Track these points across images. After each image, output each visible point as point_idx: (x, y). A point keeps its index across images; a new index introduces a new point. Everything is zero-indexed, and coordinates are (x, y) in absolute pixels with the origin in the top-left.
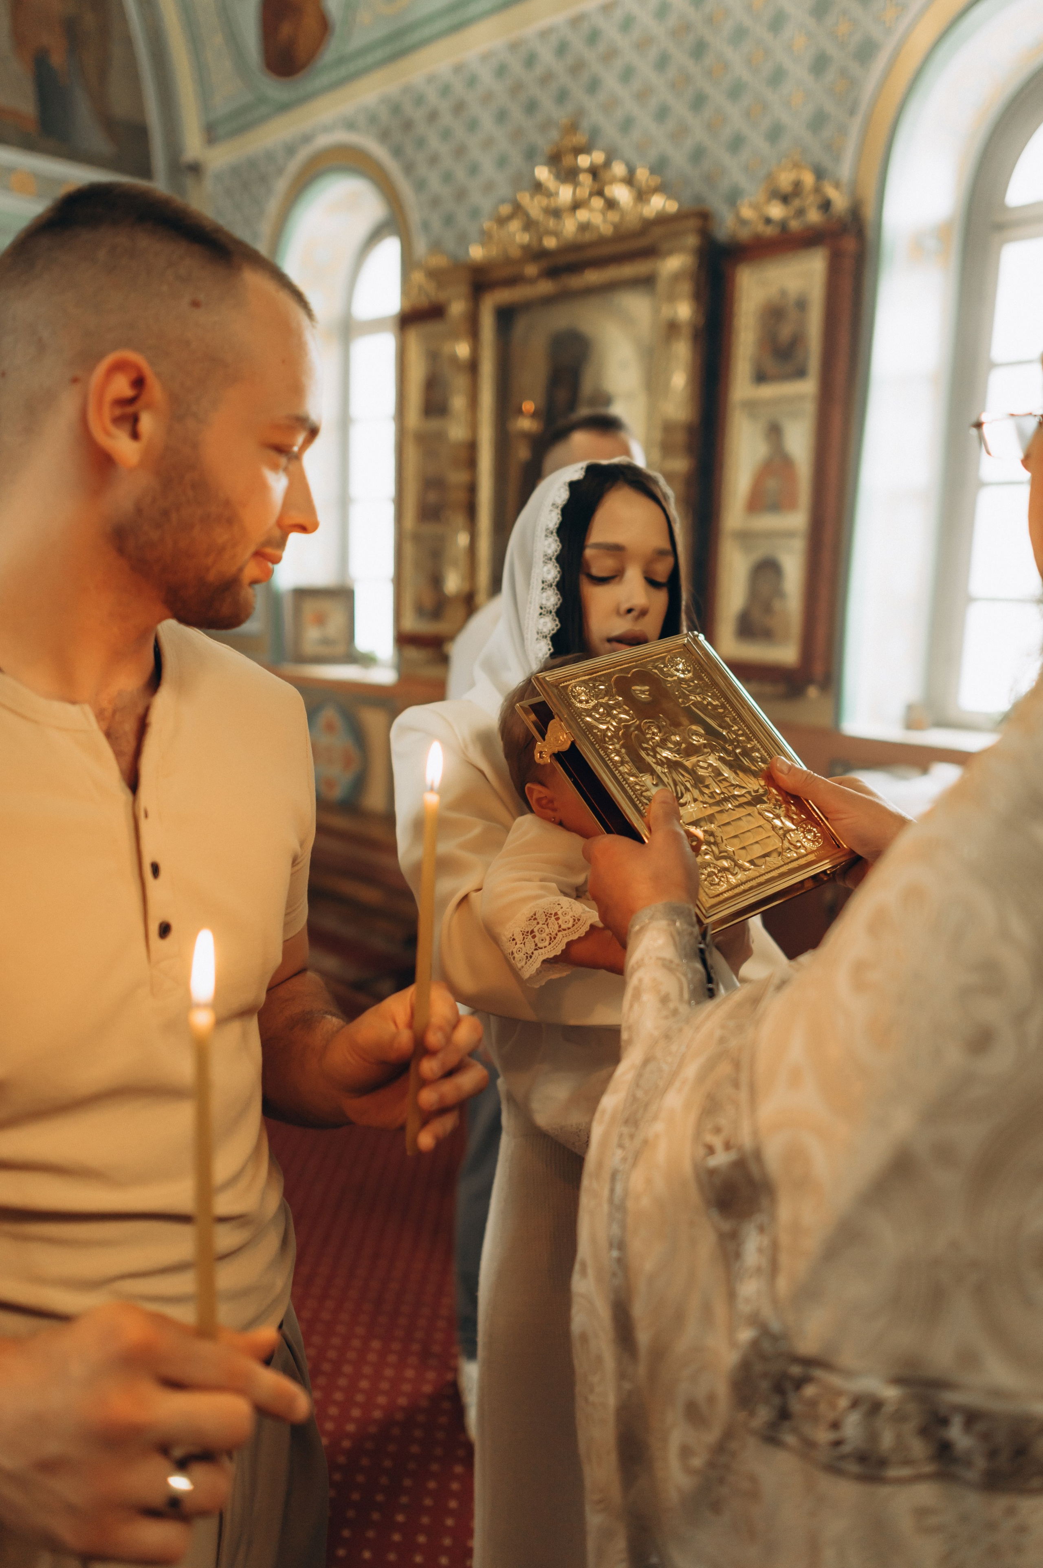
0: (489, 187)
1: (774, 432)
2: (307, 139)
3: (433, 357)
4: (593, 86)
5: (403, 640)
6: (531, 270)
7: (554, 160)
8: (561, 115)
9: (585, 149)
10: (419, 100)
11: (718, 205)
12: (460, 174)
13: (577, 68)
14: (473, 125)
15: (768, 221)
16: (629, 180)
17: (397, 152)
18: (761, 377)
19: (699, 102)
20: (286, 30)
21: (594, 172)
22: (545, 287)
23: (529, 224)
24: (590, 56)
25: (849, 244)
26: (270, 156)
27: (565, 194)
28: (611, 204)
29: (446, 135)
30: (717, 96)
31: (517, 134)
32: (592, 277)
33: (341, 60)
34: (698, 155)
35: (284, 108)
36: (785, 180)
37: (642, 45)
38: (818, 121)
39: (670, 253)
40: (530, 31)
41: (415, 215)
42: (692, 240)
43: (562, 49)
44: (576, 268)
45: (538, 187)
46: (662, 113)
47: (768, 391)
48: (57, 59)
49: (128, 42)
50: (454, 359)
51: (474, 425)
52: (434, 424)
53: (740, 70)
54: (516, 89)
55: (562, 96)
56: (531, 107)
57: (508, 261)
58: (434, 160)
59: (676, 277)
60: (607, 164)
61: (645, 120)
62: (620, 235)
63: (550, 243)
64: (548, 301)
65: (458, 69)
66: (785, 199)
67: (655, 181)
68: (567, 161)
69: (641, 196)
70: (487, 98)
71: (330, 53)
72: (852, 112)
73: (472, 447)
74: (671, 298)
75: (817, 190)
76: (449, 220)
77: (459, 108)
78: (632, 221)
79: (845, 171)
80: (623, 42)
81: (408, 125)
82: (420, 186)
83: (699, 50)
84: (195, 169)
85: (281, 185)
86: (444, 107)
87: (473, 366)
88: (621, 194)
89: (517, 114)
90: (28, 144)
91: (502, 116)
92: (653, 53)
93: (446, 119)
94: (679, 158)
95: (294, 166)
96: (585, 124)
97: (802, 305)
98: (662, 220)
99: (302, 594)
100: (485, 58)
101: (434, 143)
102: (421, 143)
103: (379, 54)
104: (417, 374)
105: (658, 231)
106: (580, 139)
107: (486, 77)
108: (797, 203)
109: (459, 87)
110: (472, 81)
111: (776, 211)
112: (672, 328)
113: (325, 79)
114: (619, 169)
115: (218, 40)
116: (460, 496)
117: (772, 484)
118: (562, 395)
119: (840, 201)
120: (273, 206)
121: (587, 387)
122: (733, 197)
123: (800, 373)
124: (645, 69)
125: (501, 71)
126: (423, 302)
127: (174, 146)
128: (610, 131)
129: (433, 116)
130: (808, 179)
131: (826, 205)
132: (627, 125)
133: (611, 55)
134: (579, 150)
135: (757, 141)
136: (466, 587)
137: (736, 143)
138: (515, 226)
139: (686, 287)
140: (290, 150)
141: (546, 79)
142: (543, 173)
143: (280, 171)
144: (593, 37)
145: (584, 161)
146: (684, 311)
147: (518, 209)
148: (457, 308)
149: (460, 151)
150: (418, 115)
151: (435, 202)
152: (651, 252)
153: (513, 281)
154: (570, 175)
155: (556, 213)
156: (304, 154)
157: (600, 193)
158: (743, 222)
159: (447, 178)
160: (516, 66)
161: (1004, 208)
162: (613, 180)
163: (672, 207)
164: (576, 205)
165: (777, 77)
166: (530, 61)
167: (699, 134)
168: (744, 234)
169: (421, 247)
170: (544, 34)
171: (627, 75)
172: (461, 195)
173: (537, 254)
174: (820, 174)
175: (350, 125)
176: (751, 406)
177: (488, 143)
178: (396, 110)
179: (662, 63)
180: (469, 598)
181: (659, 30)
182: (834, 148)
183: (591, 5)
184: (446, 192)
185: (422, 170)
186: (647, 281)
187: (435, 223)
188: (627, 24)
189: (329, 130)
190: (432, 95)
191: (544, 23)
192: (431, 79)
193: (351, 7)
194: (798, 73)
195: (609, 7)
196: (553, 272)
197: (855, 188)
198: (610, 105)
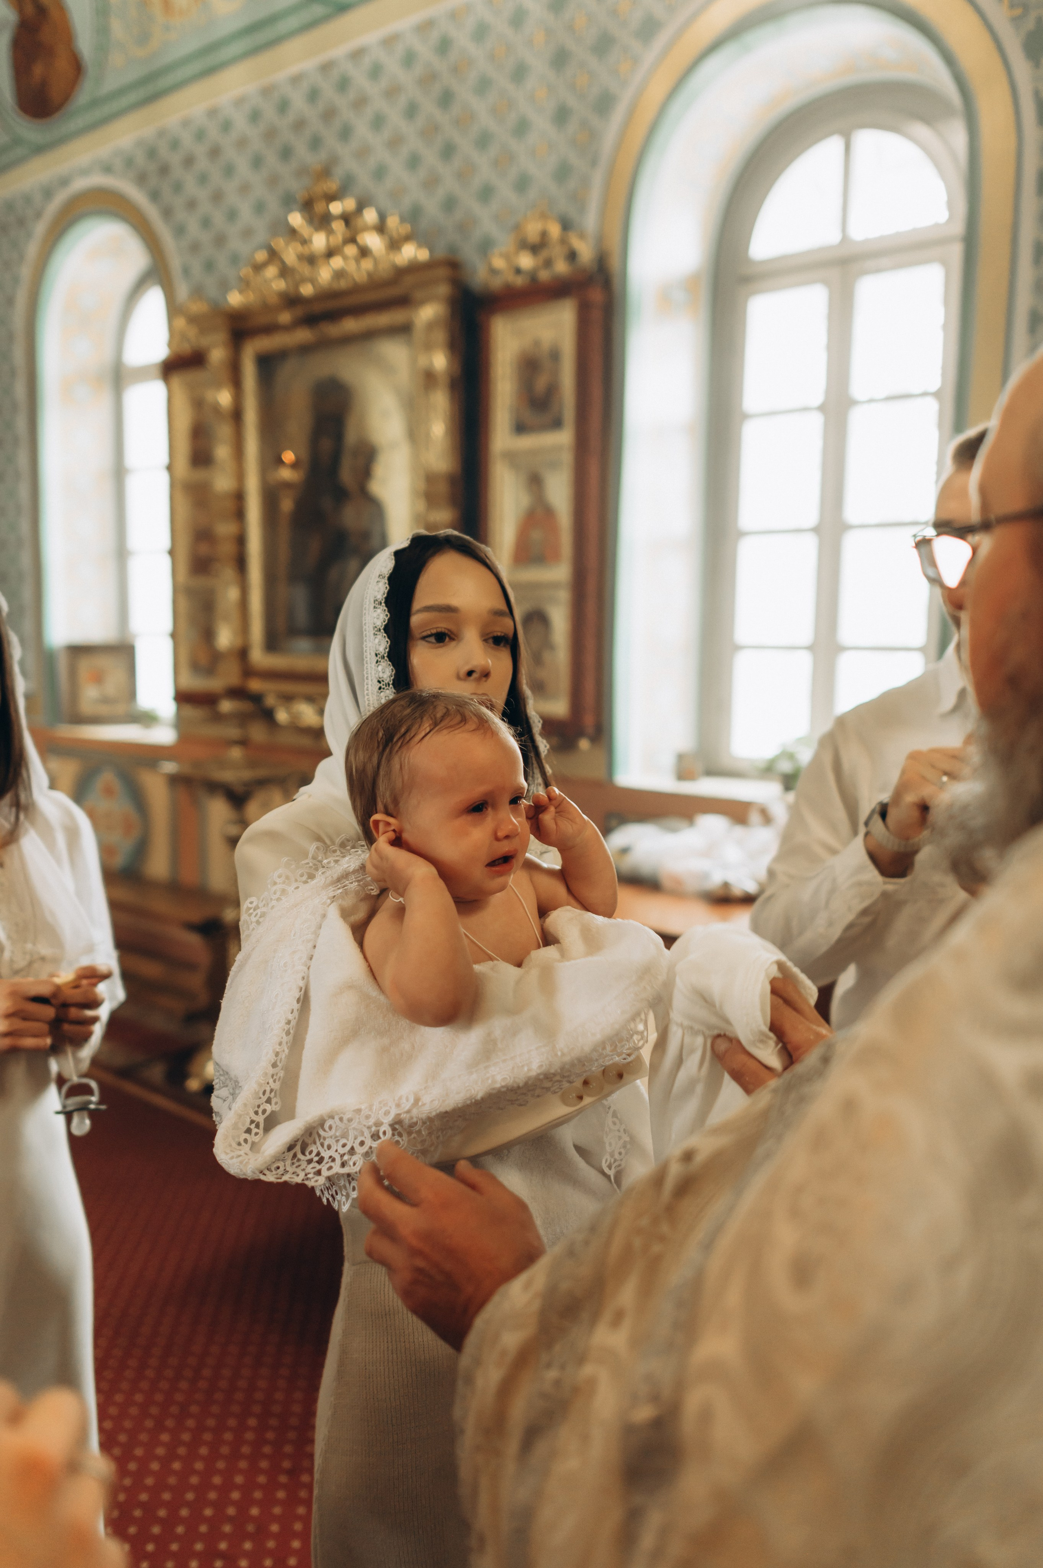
0: (247, 233)
1: (535, 482)
2: (64, 182)
3: (198, 404)
4: (346, 133)
5: (183, 697)
6: (285, 317)
7: (307, 206)
8: (314, 160)
9: (337, 196)
10: (175, 144)
11: (469, 254)
12: (219, 218)
13: (329, 115)
14: (229, 171)
15: (518, 271)
16: (381, 228)
17: (155, 196)
18: (520, 428)
19: (448, 151)
20: (38, 70)
21: (347, 219)
22: (303, 335)
23: (285, 272)
24: (341, 103)
25: (596, 295)
26: (28, 199)
27: (319, 241)
28: (364, 252)
29: (203, 179)
30: (465, 145)
31: (273, 181)
32: (350, 325)
33: (95, 103)
34: (450, 204)
35: (39, 149)
36: (532, 230)
37: (392, 92)
38: (563, 172)
39: (422, 302)
40: (281, 76)
41: (175, 262)
42: (443, 289)
43: (313, 95)
44: (334, 316)
45: (293, 232)
46: (414, 162)
47: (527, 442)
50: (216, 409)
51: (240, 475)
52: (201, 475)
53: (485, 120)
54: (270, 134)
55: (315, 143)
56: (286, 153)
57: (266, 307)
58: (192, 205)
59: (430, 326)
60: (360, 211)
61: (397, 168)
62: (375, 283)
63: (307, 290)
64: (305, 350)
65: (212, 113)
66: (535, 249)
67: (406, 229)
68: (319, 207)
69: (394, 245)
70: (242, 143)
71: (84, 95)
72: (594, 163)
73: (239, 497)
74: (428, 347)
75: (563, 241)
76: (209, 266)
77: (215, 152)
78: (384, 270)
79: (590, 221)
80: (373, 90)
81: (164, 170)
82: (180, 231)
83: (446, 99)
85: (40, 228)
86: (200, 151)
87: (237, 415)
88: (373, 241)
89: (272, 159)
91: (257, 162)
92: (402, 100)
93: (203, 163)
94: (432, 207)
95: (51, 209)
96: (339, 172)
97: (555, 355)
98: (414, 268)
99: (77, 651)
100: (239, 102)
101: (191, 187)
102: (178, 187)
103: (133, 97)
104: (184, 422)
105: (409, 280)
106: (332, 185)
107: (240, 123)
108: (544, 254)
109: (213, 132)
110: (227, 126)
111: (526, 261)
112: (429, 375)
113: (78, 122)
114: (370, 216)
116: (227, 549)
117: (536, 535)
118: (326, 444)
119: (586, 252)
120: (32, 249)
121: (351, 437)
122: (486, 246)
123: (557, 424)
124: (395, 117)
125: (255, 116)
126: (186, 348)
128: (364, 180)
129: (189, 161)
130: (555, 230)
131: (572, 256)
132: (380, 173)
133: (360, 103)
134: (332, 198)
135: (505, 191)
136: (238, 642)
137: (486, 193)
138: (271, 271)
139: (440, 336)
140: (48, 193)
141: (299, 125)
142: (296, 219)
143: (38, 215)
144: (343, 84)
145: (336, 208)
146: (440, 361)
147: (273, 255)
148: (218, 355)
149: (217, 197)
150: (175, 160)
151: (195, 247)
152: (404, 301)
153: (270, 329)
154: (323, 222)
155: (311, 260)
156: (61, 197)
157: (353, 240)
158: (494, 272)
159: (206, 223)
160: (269, 112)
161: (748, 261)
162: (366, 228)
163: (423, 255)
164: (330, 253)
165: (522, 128)
166: (283, 106)
167: (450, 184)
168: (496, 283)
169: (184, 295)
170: (296, 80)
171: (378, 122)
172: (220, 240)
173: (291, 300)
174: (566, 225)
175: (108, 169)
176: (512, 457)
177: (245, 189)
178: (152, 153)
179: (411, 111)
180: (243, 653)
181: (406, 78)
182: (579, 199)
183: (339, 52)
184: (205, 238)
185: (181, 215)
186: (404, 330)
187: (197, 268)
188: (376, 72)
189: (84, 172)
190: (187, 139)
191: (294, 69)
192: (186, 123)
193: (103, 48)
194: (542, 124)
195: (357, 55)
196: (311, 320)
197: (600, 239)
198: (363, 153)
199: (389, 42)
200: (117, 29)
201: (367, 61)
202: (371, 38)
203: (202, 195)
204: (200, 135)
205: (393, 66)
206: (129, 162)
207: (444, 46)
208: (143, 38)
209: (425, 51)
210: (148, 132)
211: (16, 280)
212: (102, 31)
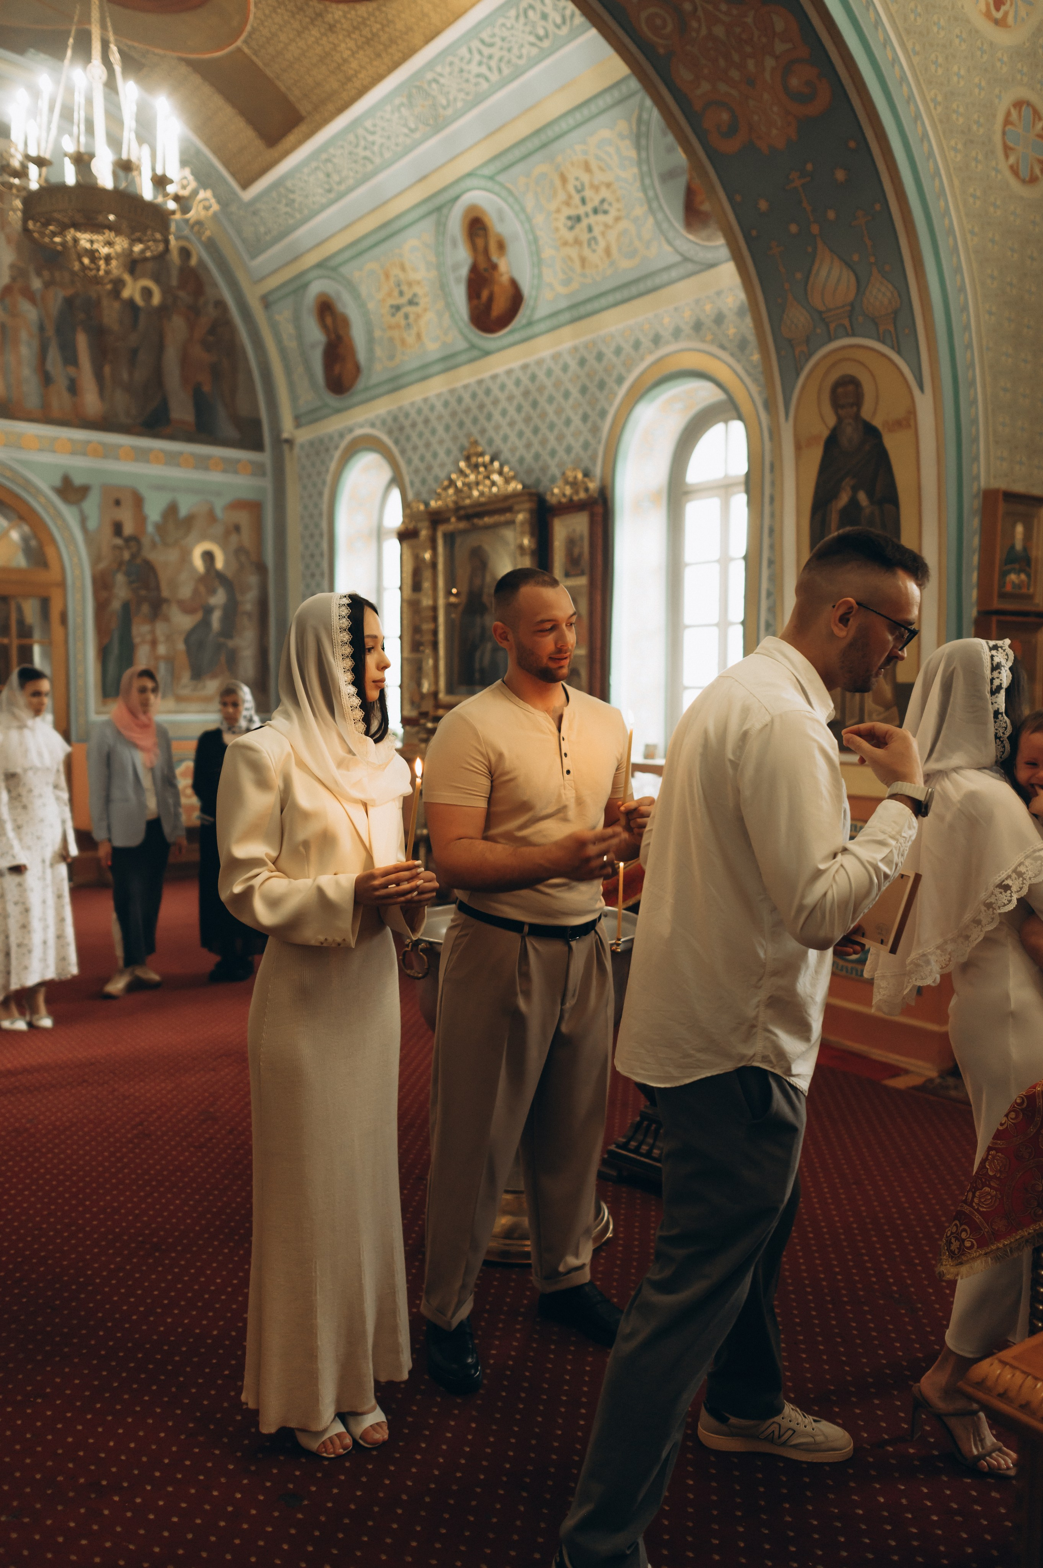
0: (442, 465)
2: (351, 430)
3: (415, 557)
4: (489, 417)
7: (468, 459)
8: (473, 432)
9: (482, 454)
10: (407, 415)
11: (544, 485)
12: (428, 456)
13: (481, 407)
14: (434, 432)
15: (564, 495)
16: (500, 473)
17: (397, 442)
18: (567, 574)
19: (536, 431)
20: (337, 369)
21: (485, 466)
22: (463, 525)
23: (456, 492)
24: (488, 401)
25: (599, 510)
26: (331, 438)
27: (472, 477)
28: (494, 484)
30: (544, 429)
31: (455, 438)
32: (487, 520)
33: (367, 389)
34: (537, 457)
35: (338, 411)
36: (571, 475)
37: (510, 398)
38: (586, 446)
39: (519, 512)
40: (459, 385)
41: (406, 478)
42: (529, 505)
43: (474, 396)
44: (480, 515)
45: (461, 472)
46: (521, 434)
48: (206, 388)
49: (249, 372)
50: (424, 561)
51: (435, 599)
52: (415, 596)
53: (552, 416)
54: (454, 414)
55: (475, 421)
56: (461, 425)
57: (447, 509)
58: (415, 448)
59: (522, 523)
60: (492, 461)
62: (497, 500)
63: (467, 502)
64: (464, 532)
65: (426, 400)
66: (571, 485)
67: (512, 474)
68: (474, 460)
69: (507, 481)
70: (440, 418)
71: (361, 384)
72: (599, 442)
73: (435, 609)
74: (522, 533)
75: (584, 481)
76: (423, 483)
77: (427, 421)
78: (502, 494)
79: (598, 471)
80: (502, 396)
81: (401, 429)
82: (409, 462)
83: (535, 404)
84: (290, 442)
85: (337, 454)
86: (420, 420)
87: (434, 565)
88: (497, 478)
89: (454, 427)
90: (189, 439)
91: (447, 428)
92: (515, 403)
93: (420, 426)
94: (529, 458)
95: (343, 444)
97: (581, 538)
98: (515, 495)
100: (439, 396)
101: (415, 438)
102: (408, 438)
103: (386, 388)
104: (409, 568)
105: (514, 500)
106: (480, 448)
107: (439, 406)
108: (575, 488)
109: (426, 410)
110: (432, 408)
111: (567, 491)
112: (521, 547)
113: (359, 398)
114: (496, 464)
115: (300, 370)
116: (428, 638)
118: (477, 582)
119: (595, 488)
120: (333, 466)
122: (551, 481)
123: (581, 573)
124: (512, 411)
125: (446, 404)
126: (411, 526)
127: (276, 428)
128: (498, 441)
129: (414, 425)
130: (580, 476)
131: (587, 490)
132: (505, 439)
133: (496, 402)
134: (479, 454)
135: (561, 452)
136: (433, 689)
137: (553, 453)
138: (451, 491)
139: (527, 528)
140: (342, 436)
141: (467, 411)
142: (462, 464)
143: (336, 448)
144: (488, 392)
145: (481, 460)
146: (527, 541)
147: (452, 483)
148: (424, 533)
149: (428, 445)
150: (407, 423)
151: (417, 471)
152: (509, 509)
153: (449, 521)
154: (475, 467)
155: (469, 486)
156: (348, 438)
157: (488, 477)
158: (554, 495)
159: (422, 458)
160: (453, 401)
161: (686, 484)
162: (493, 472)
163: (520, 487)
164: (477, 483)
165: (568, 422)
166: (460, 400)
167: (536, 447)
168: (555, 502)
169: (410, 496)
170: (466, 387)
171: (504, 413)
172: (429, 468)
173: (459, 507)
174: (586, 474)
175: (373, 425)
177: (441, 442)
178: (395, 419)
179: (519, 409)
180: (435, 694)
181: (517, 392)
182: (593, 458)
183: (486, 375)
184: (422, 466)
185: (410, 453)
186: (511, 523)
187: (417, 483)
188: (503, 387)
189: (361, 426)
190: (413, 413)
191: (466, 381)
192: (412, 404)
193: (371, 358)
194: (577, 421)
195: (494, 377)
196: (468, 517)
197: (603, 479)
198: (497, 428)
199: (509, 372)
200: (379, 352)
201: (499, 381)
202: (500, 370)
203: (420, 443)
204: (419, 411)
205: (510, 385)
206: (384, 422)
207: (533, 378)
208: (392, 357)
209: (525, 380)
210: (393, 407)
211: (324, 483)
212: (371, 351)
